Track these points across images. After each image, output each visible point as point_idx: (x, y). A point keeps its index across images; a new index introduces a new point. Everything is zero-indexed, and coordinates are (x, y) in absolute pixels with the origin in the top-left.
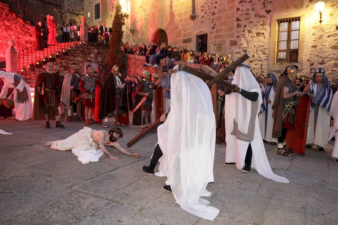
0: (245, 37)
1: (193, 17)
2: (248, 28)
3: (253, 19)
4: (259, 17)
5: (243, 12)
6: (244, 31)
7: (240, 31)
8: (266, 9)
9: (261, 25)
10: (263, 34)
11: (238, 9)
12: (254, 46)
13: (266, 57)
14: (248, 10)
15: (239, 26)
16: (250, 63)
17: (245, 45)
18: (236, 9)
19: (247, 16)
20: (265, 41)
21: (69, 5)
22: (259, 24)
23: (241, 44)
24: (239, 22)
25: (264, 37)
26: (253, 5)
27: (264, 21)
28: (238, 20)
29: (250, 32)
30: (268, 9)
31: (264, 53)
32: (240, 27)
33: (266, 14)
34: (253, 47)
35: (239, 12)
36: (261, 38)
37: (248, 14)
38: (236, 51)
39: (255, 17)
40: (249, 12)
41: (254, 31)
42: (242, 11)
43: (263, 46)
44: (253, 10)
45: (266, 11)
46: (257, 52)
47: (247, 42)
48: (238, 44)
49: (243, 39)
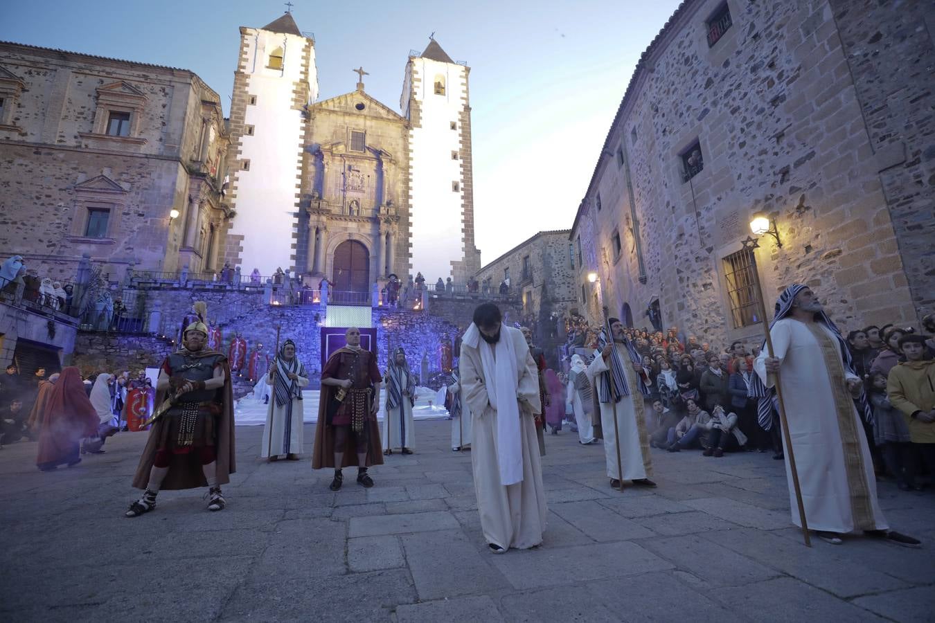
0: (690, 295)
1: (643, 280)
2: (692, 281)
3: (695, 266)
4: (701, 260)
5: (682, 259)
6: (688, 286)
7: (684, 287)
8: (706, 247)
9: (706, 272)
10: (711, 284)
11: (676, 257)
12: (705, 306)
13: (722, 319)
14: (686, 254)
15: (681, 280)
16: (704, 334)
17: (694, 307)
18: (674, 258)
19: (688, 263)
20: (715, 294)
21: (570, 292)
22: (702, 271)
23: (688, 307)
24: (681, 275)
25: (714, 289)
26: (691, 245)
27: (707, 265)
28: (679, 271)
29: (695, 285)
30: (708, 246)
31: (718, 314)
32: (683, 281)
33: (708, 254)
34: (703, 307)
35: (678, 261)
36: (710, 291)
37: (687, 260)
38: (685, 318)
39: (696, 261)
40: (688, 257)
41: (700, 283)
42: (680, 258)
43: (715, 303)
44: (692, 253)
45: (706, 249)
46: (709, 314)
47: (695, 301)
48: (686, 307)
49: (689, 298)
